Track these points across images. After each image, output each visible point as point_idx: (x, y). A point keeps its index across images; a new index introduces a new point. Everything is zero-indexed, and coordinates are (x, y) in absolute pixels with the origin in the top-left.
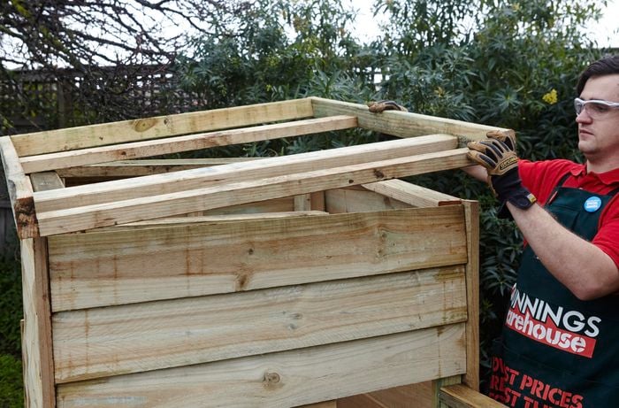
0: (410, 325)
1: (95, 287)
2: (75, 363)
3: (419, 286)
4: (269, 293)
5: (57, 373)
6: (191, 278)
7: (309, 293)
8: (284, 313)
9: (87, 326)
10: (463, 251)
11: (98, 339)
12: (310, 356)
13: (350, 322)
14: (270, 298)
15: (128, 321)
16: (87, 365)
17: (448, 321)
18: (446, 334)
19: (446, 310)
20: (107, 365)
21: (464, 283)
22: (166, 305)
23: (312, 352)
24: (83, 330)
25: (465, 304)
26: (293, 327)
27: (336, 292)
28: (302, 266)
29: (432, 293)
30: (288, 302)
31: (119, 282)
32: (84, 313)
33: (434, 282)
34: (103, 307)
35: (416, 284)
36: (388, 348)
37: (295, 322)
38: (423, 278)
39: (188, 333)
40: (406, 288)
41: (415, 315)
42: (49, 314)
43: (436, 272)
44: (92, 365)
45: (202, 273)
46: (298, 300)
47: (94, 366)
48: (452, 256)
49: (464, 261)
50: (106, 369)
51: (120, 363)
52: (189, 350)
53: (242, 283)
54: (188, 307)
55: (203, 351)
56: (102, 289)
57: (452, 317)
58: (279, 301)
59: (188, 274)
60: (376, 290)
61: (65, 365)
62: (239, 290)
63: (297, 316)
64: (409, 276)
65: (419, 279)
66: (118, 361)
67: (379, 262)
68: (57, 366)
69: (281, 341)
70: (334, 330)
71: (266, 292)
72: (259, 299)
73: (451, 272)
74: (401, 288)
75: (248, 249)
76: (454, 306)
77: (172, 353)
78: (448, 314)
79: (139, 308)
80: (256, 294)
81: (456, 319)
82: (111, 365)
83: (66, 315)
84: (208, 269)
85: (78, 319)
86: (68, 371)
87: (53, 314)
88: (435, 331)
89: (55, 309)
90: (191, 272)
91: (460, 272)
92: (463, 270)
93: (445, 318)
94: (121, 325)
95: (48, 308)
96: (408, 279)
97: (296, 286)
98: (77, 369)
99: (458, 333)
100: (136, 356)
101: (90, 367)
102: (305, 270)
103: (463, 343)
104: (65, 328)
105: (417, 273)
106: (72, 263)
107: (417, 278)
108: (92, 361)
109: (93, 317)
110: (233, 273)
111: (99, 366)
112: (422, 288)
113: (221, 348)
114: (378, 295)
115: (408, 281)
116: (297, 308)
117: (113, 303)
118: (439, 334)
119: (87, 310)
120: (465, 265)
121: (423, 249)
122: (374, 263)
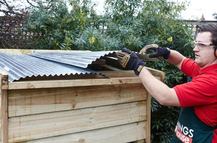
0: (128, 122)
1: (23, 108)
2: (15, 136)
3: (131, 108)
4: (82, 110)
5: (9, 140)
6: (56, 105)
7: (95, 110)
8: (87, 117)
9: (20, 122)
10: (146, 96)
11: (24, 127)
12: (95, 133)
13: (108, 120)
14: (83, 112)
15: (34, 120)
16: (20, 136)
17: (140, 120)
18: (140, 125)
19: (140, 116)
20: (27, 136)
21: (146, 107)
22: (47, 114)
23: (96, 131)
24: (18, 124)
25: (146, 114)
26: (90, 122)
27: (104, 110)
28: (93, 101)
29: (135, 110)
30: (88, 113)
31: (32, 106)
32: (19, 118)
33: (136, 106)
34: (26, 115)
35: (130, 107)
36: (121, 130)
37: (90, 121)
38: (133, 105)
39: (55, 124)
40: (127, 108)
41: (130, 118)
42: (7, 118)
43: (137, 103)
44: (21, 136)
45: (60, 103)
46: (91, 113)
47: (22, 137)
48: (142, 97)
49: (146, 99)
50: (26, 138)
51: (31, 136)
52: (55, 131)
53: (74, 107)
54: (55, 115)
55: (59, 131)
56: (26, 109)
57: (142, 119)
58: (85, 113)
59: (56, 103)
60: (117, 109)
61: (12, 137)
62: (72, 109)
63: (91, 118)
64: (128, 104)
65: (131, 105)
66: (30, 135)
67: (119, 99)
68: (9, 137)
69: (86, 127)
70: (103, 123)
71: (81, 110)
72: (79, 112)
73: (141, 103)
74: (125, 109)
75: (76, 94)
76: (143, 115)
77: (49, 132)
78: (141, 118)
79: (38, 115)
80: (78, 111)
81: (143, 119)
82: (28, 136)
83: (13, 118)
84: (62, 101)
85: (17, 120)
86: (13, 139)
87: (8, 118)
88: (136, 124)
89: (9, 117)
90: (56, 102)
91: (145, 103)
92: (145, 102)
93: (139, 119)
94: (32, 122)
95: (7, 116)
96: (128, 105)
97: (91, 107)
98: (16, 138)
99: (143, 124)
100: (37, 133)
101: (21, 137)
102: (94, 102)
103: (145, 128)
104: (12, 123)
105: (131, 103)
106: (16, 99)
107: (130, 105)
108: (21, 135)
109: (22, 119)
110: (71, 103)
111: (24, 137)
112: (132, 108)
113: (66, 130)
114: (117, 111)
116: (91, 115)
117: (30, 114)
118: (137, 125)
119: (20, 116)
120: (146, 100)
121: (133, 95)
122: (117, 100)
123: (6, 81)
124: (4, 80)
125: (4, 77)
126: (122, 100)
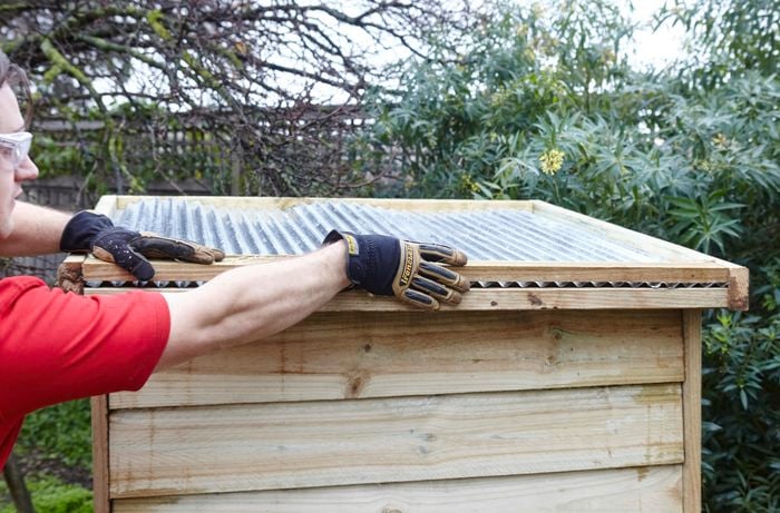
0: (596, 462)
1: (162, 381)
2: (135, 474)
3: (610, 408)
4: (393, 403)
5: (113, 485)
6: (285, 377)
7: (449, 408)
8: (412, 431)
9: (153, 429)
10: (680, 364)
11: (165, 447)
12: (447, 492)
13: (503, 450)
14: (394, 411)
15: (205, 427)
16: (150, 478)
17: (653, 461)
18: (652, 479)
19: (650, 445)
20: (176, 480)
21: (679, 409)
23: (451, 486)
24: (147, 434)
25: (680, 439)
26: (424, 451)
27: (486, 408)
28: (437, 371)
29: (629, 420)
30: (418, 417)
31: (194, 376)
32: (149, 414)
33: (633, 404)
34: (174, 408)
35: (606, 405)
36: (562, 491)
37: (426, 445)
38: (616, 398)
39: (282, 448)
40: (590, 410)
41: (603, 449)
42: (105, 412)
43: (637, 391)
44: (155, 478)
45: (301, 372)
46: (431, 416)
47: (158, 481)
48: (659, 370)
49: (679, 378)
50: (174, 486)
51: (192, 479)
52: (281, 470)
53: (355, 388)
54: (282, 414)
55: (299, 473)
56: (173, 385)
57: (660, 455)
58: (405, 415)
59: (283, 372)
60: (545, 409)
61: (122, 476)
62: (350, 397)
63: (430, 437)
64: (594, 393)
65: (611, 400)
66: (189, 476)
67: (549, 372)
68: (113, 477)
69: (405, 467)
70: (481, 459)
71: (387, 401)
72: (378, 409)
73: (660, 392)
74: (582, 410)
75: (365, 344)
76: (664, 440)
77: (259, 472)
78: (654, 452)
79: (220, 412)
80: (374, 404)
81: (667, 459)
82: (180, 480)
83: (127, 415)
84: (308, 366)
85: (143, 420)
86: (126, 483)
87: (111, 412)
88: (635, 473)
89: (111, 408)
90: (286, 369)
91: (675, 394)
92: (679, 391)
93: (648, 457)
94: (195, 432)
95: (105, 404)
96: (594, 398)
97: (431, 396)
98: (138, 482)
99: (673, 478)
100: (212, 471)
101: (154, 482)
102: (441, 376)
103: (680, 495)
104: (125, 430)
105: (607, 391)
107: (606, 397)
108: (155, 475)
109: (161, 420)
110: (343, 374)
111: (164, 480)
112: (614, 412)
113: (324, 471)
114: (547, 417)
115: (594, 399)
116: (430, 426)
117: (185, 402)
118: (641, 478)
119: (152, 409)
120: (682, 383)
121: (615, 358)
122: (542, 372)
123: (74, 282)
124: (69, 279)
125: (69, 270)
126: (566, 377)
